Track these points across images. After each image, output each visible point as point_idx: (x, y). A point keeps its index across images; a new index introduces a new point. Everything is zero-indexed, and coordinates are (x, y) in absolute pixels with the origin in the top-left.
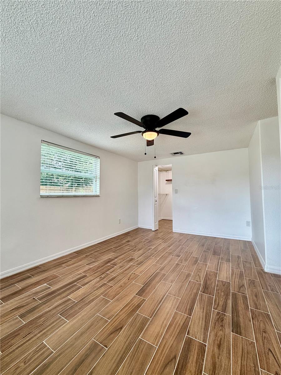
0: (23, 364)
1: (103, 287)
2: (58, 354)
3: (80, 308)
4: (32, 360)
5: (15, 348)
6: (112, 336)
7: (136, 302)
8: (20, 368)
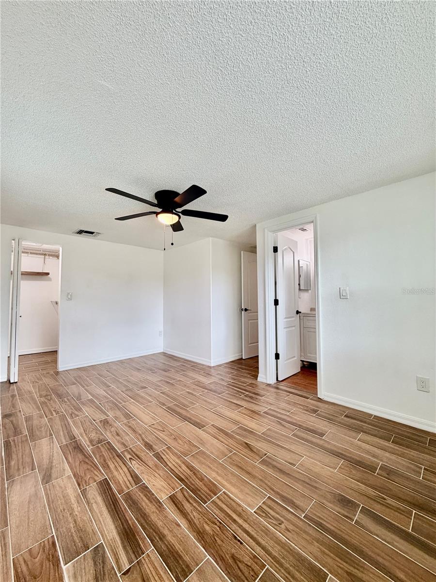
0: (283, 526)
1: (163, 457)
2: (272, 492)
3: (202, 480)
4: (278, 516)
5: (258, 549)
6: (255, 450)
7: (213, 431)
8: (288, 526)
